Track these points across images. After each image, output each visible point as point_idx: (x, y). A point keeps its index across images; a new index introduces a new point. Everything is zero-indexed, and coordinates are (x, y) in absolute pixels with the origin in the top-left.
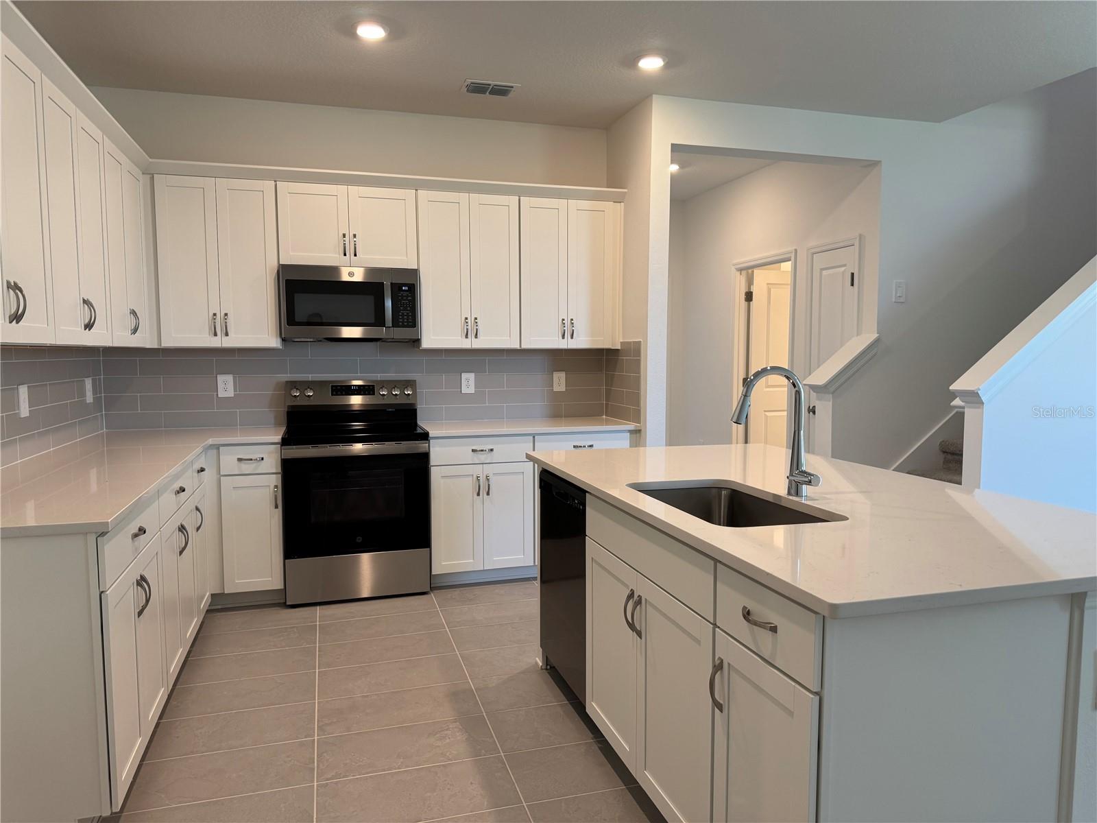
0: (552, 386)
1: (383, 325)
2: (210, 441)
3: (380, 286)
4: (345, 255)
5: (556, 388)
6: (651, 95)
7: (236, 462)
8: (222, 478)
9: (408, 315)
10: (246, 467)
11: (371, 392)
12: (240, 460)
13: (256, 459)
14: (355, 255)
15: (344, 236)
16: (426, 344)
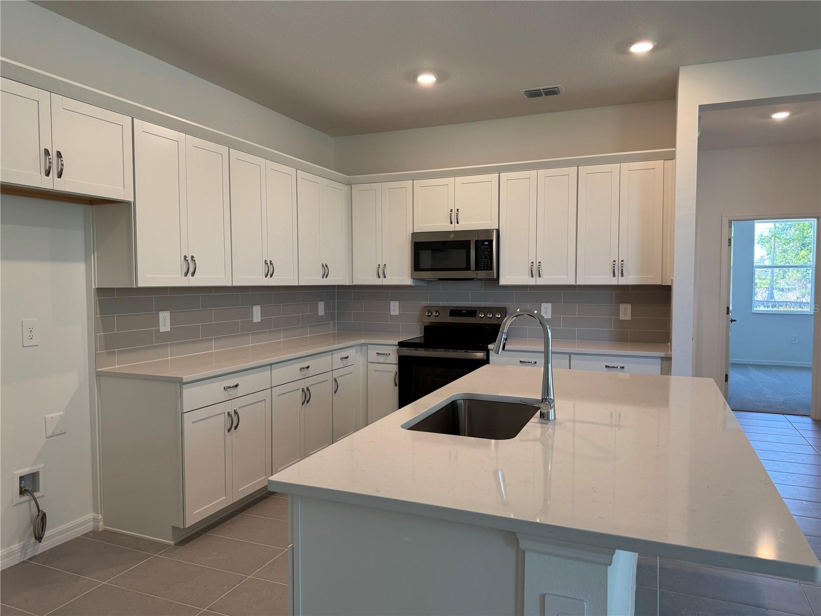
0: (618, 315)
1: (470, 270)
2: (362, 341)
3: (468, 243)
4: (451, 223)
5: (622, 317)
6: (679, 69)
7: (376, 355)
8: (369, 364)
9: (487, 262)
10: (381, 359)
11: (474, 315)
12: (378, 354)
13: (387, 354)
14: (458, 223)
15: (451, 210)
16: (503, 281)
